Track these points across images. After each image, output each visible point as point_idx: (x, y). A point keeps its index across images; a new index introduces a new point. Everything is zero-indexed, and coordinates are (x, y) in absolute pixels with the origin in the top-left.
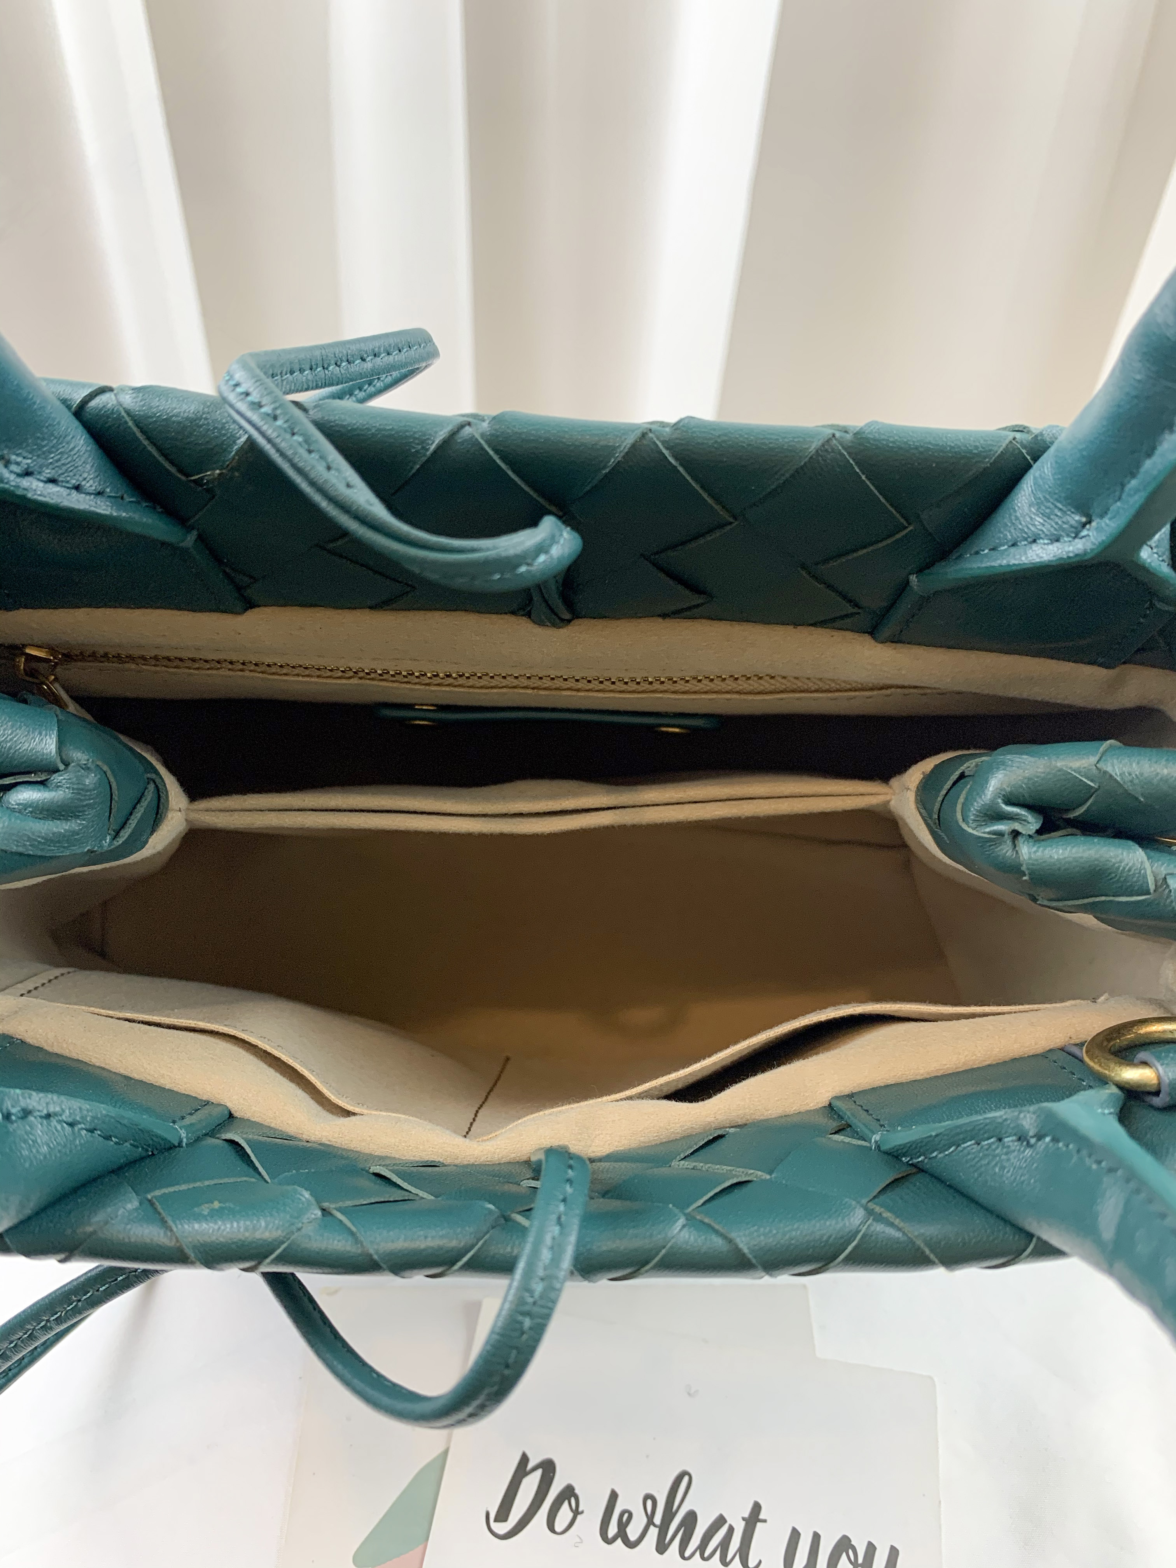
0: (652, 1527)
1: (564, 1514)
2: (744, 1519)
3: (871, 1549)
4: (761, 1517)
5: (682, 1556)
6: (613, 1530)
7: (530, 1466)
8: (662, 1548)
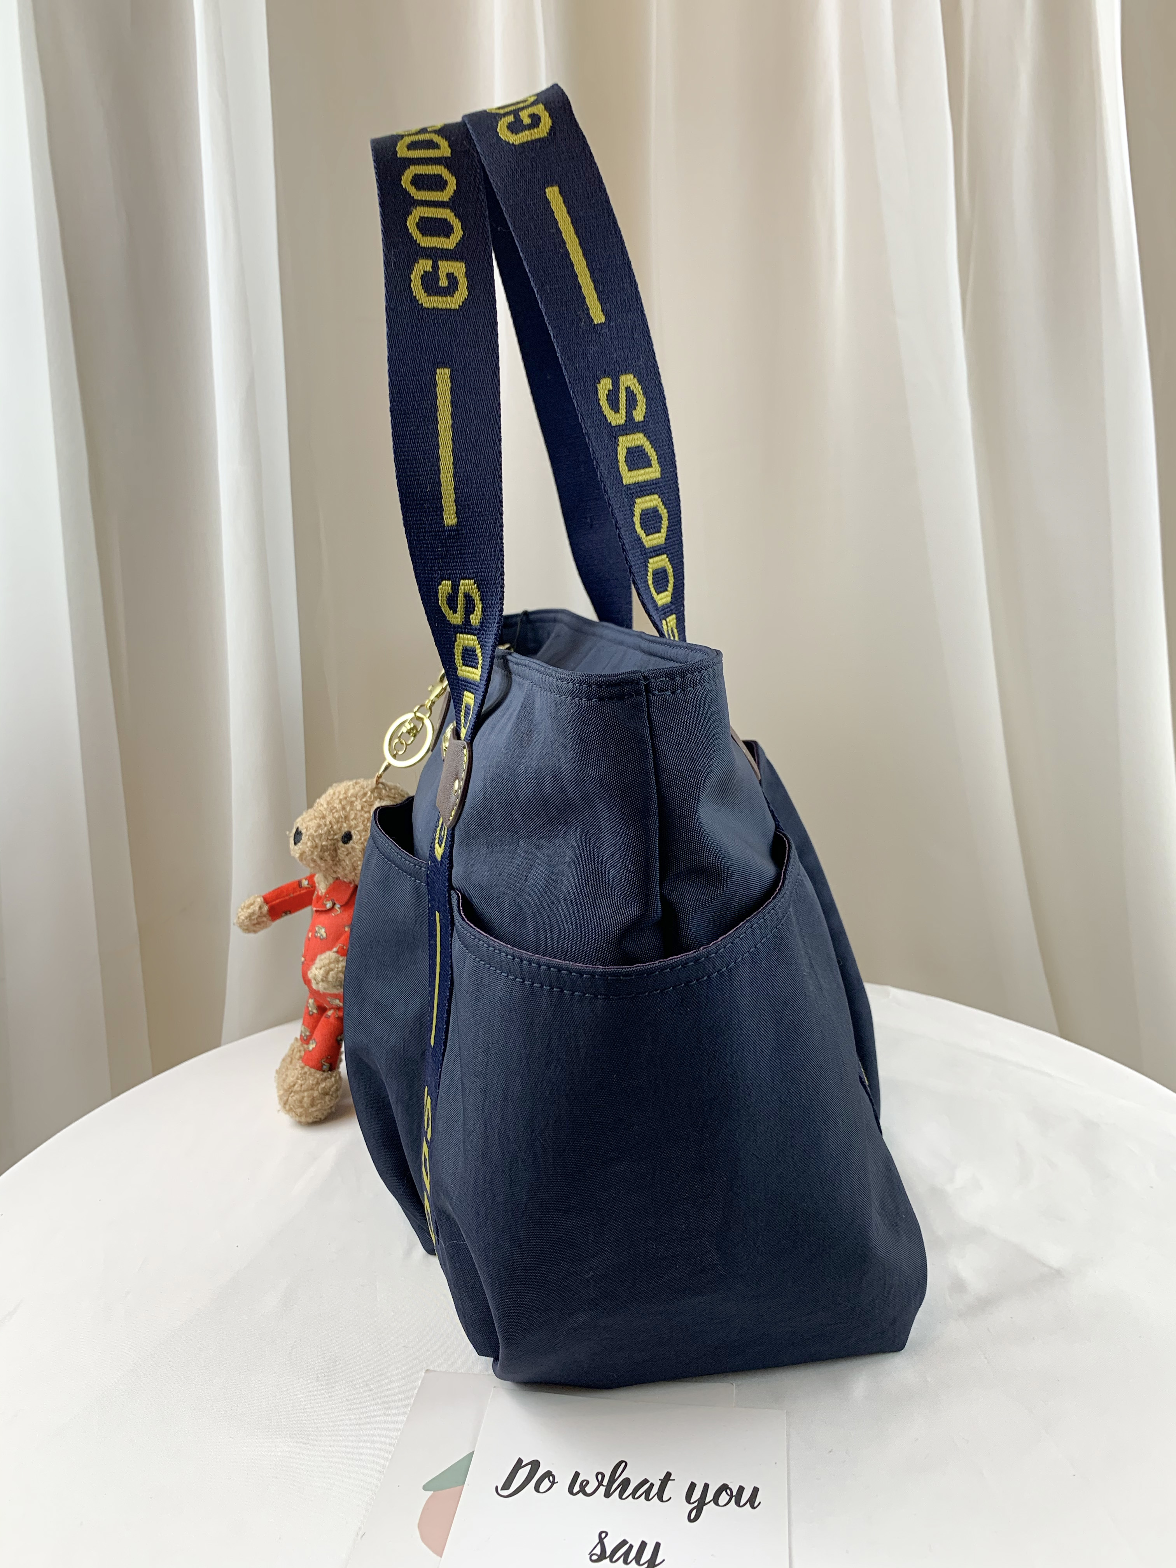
0: (601, 1487)
1: (546, 1484)
2: (660, 1480)
3: (741, 1489)
4: (671, 1478)
5: (621, 1497)
6: (577, 1488)
7: (523, 1464)
8: (607, 1495)
